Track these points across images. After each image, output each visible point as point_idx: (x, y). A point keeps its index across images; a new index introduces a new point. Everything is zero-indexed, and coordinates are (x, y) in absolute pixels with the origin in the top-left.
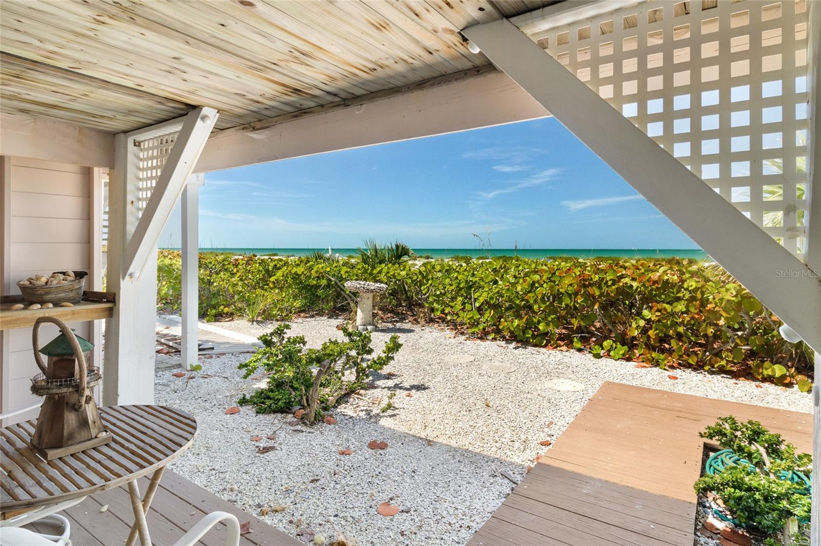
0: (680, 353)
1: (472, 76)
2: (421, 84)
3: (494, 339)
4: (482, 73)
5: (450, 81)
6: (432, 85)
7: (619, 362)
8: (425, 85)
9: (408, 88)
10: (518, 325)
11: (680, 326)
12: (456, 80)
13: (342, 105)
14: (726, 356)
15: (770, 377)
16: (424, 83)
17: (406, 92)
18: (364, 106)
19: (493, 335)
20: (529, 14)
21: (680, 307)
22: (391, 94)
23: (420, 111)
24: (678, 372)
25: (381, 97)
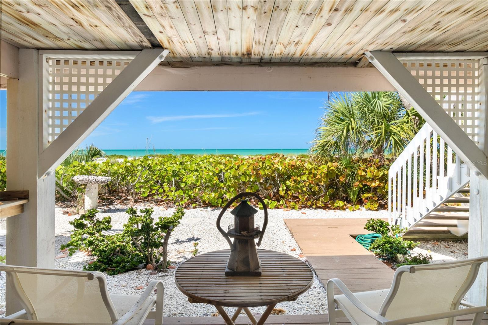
0: (303, 201)
1: (342, 66)
2: (312, 64)
3: (195, 207)
4: (347, 66)
5: (330, 66)
6: (319, 66)
7: (274, 210)
8: (315, 65)
9: (305, 65)
10: (215, 196)
11: (304, 188)
12: (333, 66)
13: (257, 65)
14: (322, 200)
15: (338, 207)
16: (314, 64)
17: (303, 66)
18: (272, 68)
19: (194, 205)
20: (401, 53)
21: (304, 178)
22: (293, 65)
23: (310, 78)
24: (303, 210)
25: (286, 66)
